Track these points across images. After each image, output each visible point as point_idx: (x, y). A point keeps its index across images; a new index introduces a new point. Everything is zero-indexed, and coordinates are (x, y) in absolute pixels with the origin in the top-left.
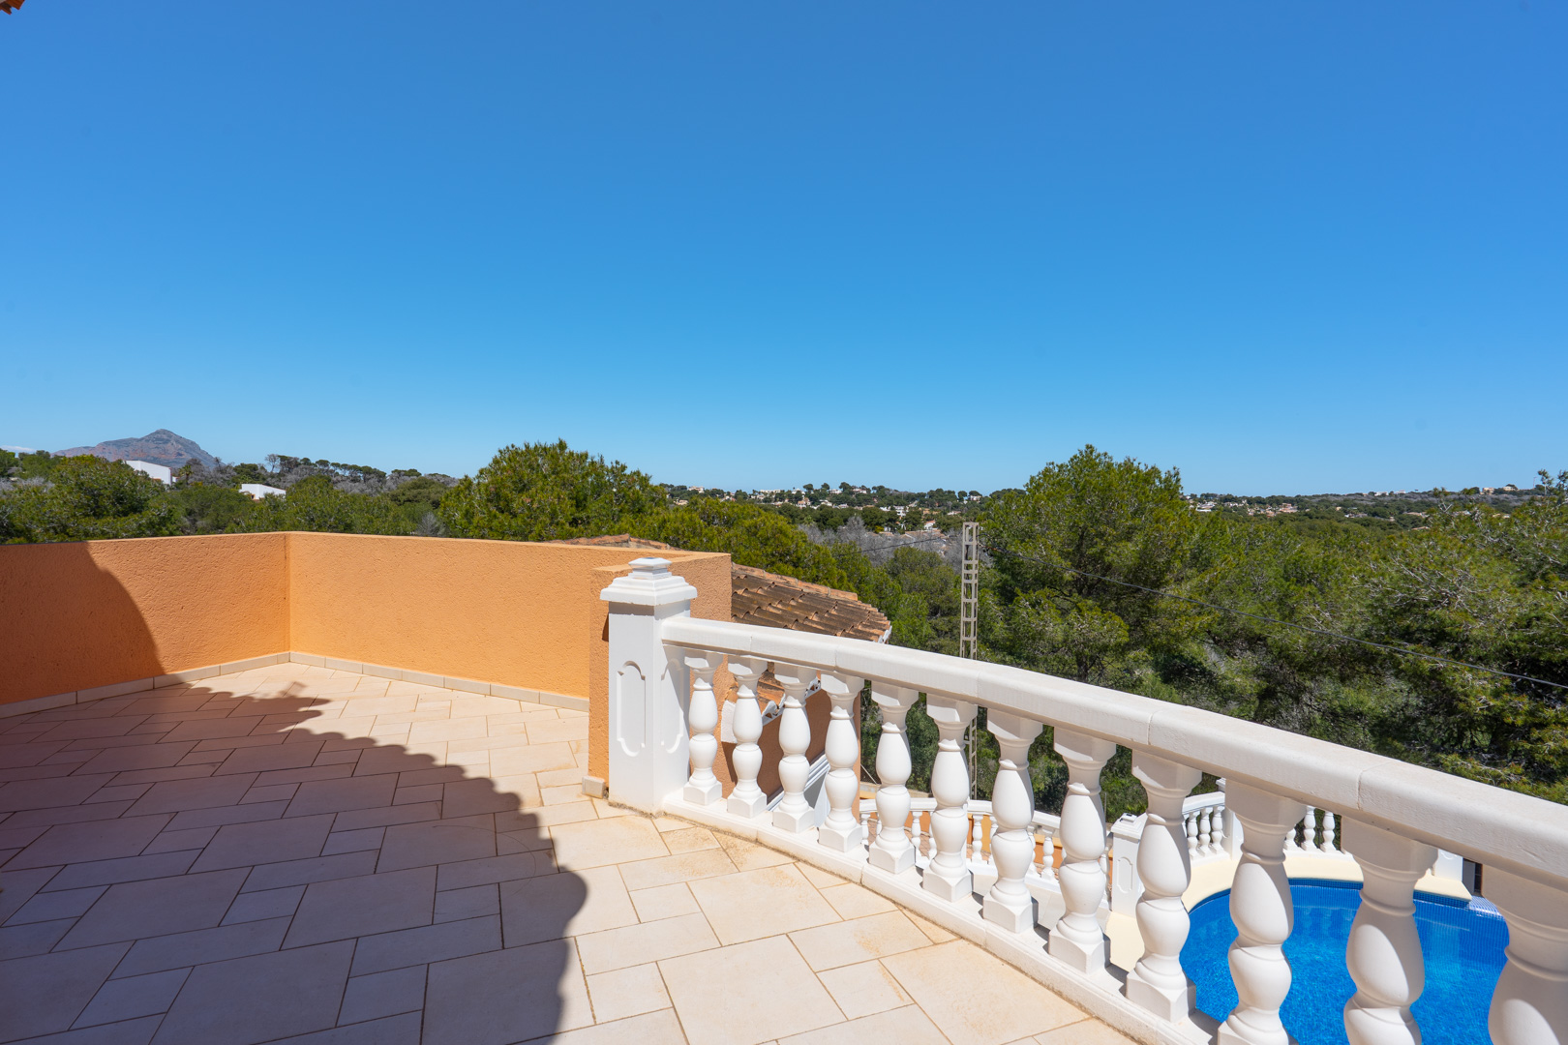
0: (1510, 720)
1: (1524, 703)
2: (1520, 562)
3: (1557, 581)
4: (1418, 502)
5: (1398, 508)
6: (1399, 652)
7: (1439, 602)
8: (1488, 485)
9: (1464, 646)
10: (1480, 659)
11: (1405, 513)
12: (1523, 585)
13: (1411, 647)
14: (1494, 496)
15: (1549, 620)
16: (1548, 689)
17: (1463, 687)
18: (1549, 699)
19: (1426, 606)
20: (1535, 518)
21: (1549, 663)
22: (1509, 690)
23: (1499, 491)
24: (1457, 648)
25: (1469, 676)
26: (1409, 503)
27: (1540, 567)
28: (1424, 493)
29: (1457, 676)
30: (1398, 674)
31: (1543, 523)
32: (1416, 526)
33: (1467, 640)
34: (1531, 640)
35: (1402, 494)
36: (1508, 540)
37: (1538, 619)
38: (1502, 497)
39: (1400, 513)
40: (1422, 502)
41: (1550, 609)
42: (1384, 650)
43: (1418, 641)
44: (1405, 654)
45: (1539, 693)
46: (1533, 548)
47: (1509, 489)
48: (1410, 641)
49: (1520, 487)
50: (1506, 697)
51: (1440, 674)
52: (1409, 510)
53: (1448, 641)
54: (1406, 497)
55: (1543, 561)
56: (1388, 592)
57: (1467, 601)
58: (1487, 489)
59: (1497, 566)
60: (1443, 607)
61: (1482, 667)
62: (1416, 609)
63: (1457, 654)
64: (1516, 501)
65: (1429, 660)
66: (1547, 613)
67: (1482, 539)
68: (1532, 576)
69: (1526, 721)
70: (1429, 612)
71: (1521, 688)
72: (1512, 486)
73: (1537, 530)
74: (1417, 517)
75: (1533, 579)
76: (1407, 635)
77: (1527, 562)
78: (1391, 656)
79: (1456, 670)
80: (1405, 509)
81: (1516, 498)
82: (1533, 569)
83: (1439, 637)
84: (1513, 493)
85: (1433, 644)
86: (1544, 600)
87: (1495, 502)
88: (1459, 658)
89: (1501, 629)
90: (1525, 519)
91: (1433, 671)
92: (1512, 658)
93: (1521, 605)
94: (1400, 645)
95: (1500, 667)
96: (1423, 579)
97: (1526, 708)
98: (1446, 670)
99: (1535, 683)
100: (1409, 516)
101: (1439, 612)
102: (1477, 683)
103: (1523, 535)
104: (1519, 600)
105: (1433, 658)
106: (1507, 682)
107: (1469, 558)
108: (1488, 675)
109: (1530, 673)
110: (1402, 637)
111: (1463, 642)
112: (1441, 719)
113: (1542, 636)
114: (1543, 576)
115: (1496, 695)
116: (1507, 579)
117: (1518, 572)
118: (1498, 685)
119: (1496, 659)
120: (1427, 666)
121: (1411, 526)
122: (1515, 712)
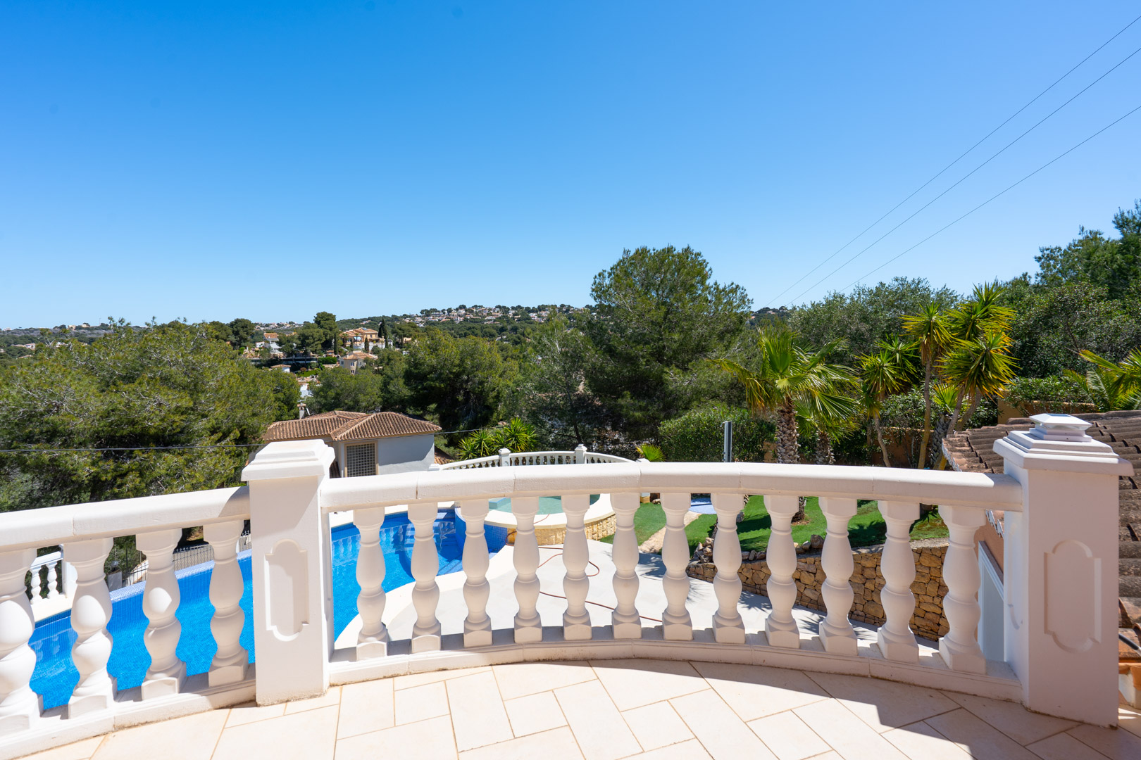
0: (104, 479)
1: (110, 465)
2: (99, 376)
3: (122, 385)
4: (22, 336)
5: (6, 342)
6: (25, 452)
7: (51, 411)
8: (71, 323)
9: (70, 438)
10: (80, 444)
11: (13, 345)
12: (103, 391)
13: (33, 446)
14: (76, 331)
15: (120, 410)
16: (121, 453)
17: (72, 465)
18: (123, 458)
19: (42, 415)
20: (106, 346)
21: (122, 437)
22: (101, 459)
23: (79, 328)
24: (66, 440)
25: (76, 457)
26: (15, 338)
27: (111, 378)
28: (26, 330)
29: (68, 458)
30: (25, 469)
31: (111, 350)
32: (22, 355)
33: (72, 433)
34: (112, 423)
35: (8, 331)
36: (91, 363)
37: (113, 410)
38: (81, 331)
39: (9, 346)
40: (25, 337)
41: (120, 403)
42: (14, 453)
43: (38, 441)
44: (29, 453)
45: (117, 456)
46: (106, 366)
47: (85, 326)
48: (31, 442)
49: (92, 325)
50: (101, 464)
51: (56, 461)
52: (15, 343)
53: (59, 436)
54: (13, 333)
55: (113, 373)
56: (14, 410)
57: (70, 406)
58: (70, 326)
59: (87, 381)
60: (54, 413)
61: (83, 449)
62: (36, 419)
63: (66, 444)
64: (90, 334)
65: (46, 453)
66: (118, 406)
67: (75, 363)
68: (107, 385)
69: (112, 476)
70: (45, 418)
71: (107, 457)
72: (87, 324)
73: (108, 355)
74: (22, 349)
75: (108, 386)
76: (29, 439)
77: (104, 376)
78: (19, 456)
79: (67, 455)
80: (13, 342)
81: (90, 332)
82: (108, 379)
83: (52, 435)
84: (88, 329)
85: (48, 441)
86: (115, 398)
87: (77, 335)
88: (68, 447)
89: (93, 421)
90: (100, 348)
91: (52, 460)
92: (99, 438)
93: (103, 404)
94: (25, 447)
95: (93, 447)
96: (39, 396)
97: (112, 467)
98: (59, 457)
99: (114, 451)
100: (16, 348)
101: (52, 417)
102: (81, 460)
103: (100, 359)
104: (102, 401)
105: (51, 451)
106: (100, 454)
107: (69, 378)
108: (88, 453)
109: (111, 445)
110: (24, 441)
111: (69, 435)
112: (57, 493)
113: (116, 421)
114: (114, 384)
115: (94, 464)
116: (94, 389)
117: (99, 383)
118: (94, 458)
119: (90, 442)
120: (47, 457)
121: (18, 355)
122: (106, 472)
